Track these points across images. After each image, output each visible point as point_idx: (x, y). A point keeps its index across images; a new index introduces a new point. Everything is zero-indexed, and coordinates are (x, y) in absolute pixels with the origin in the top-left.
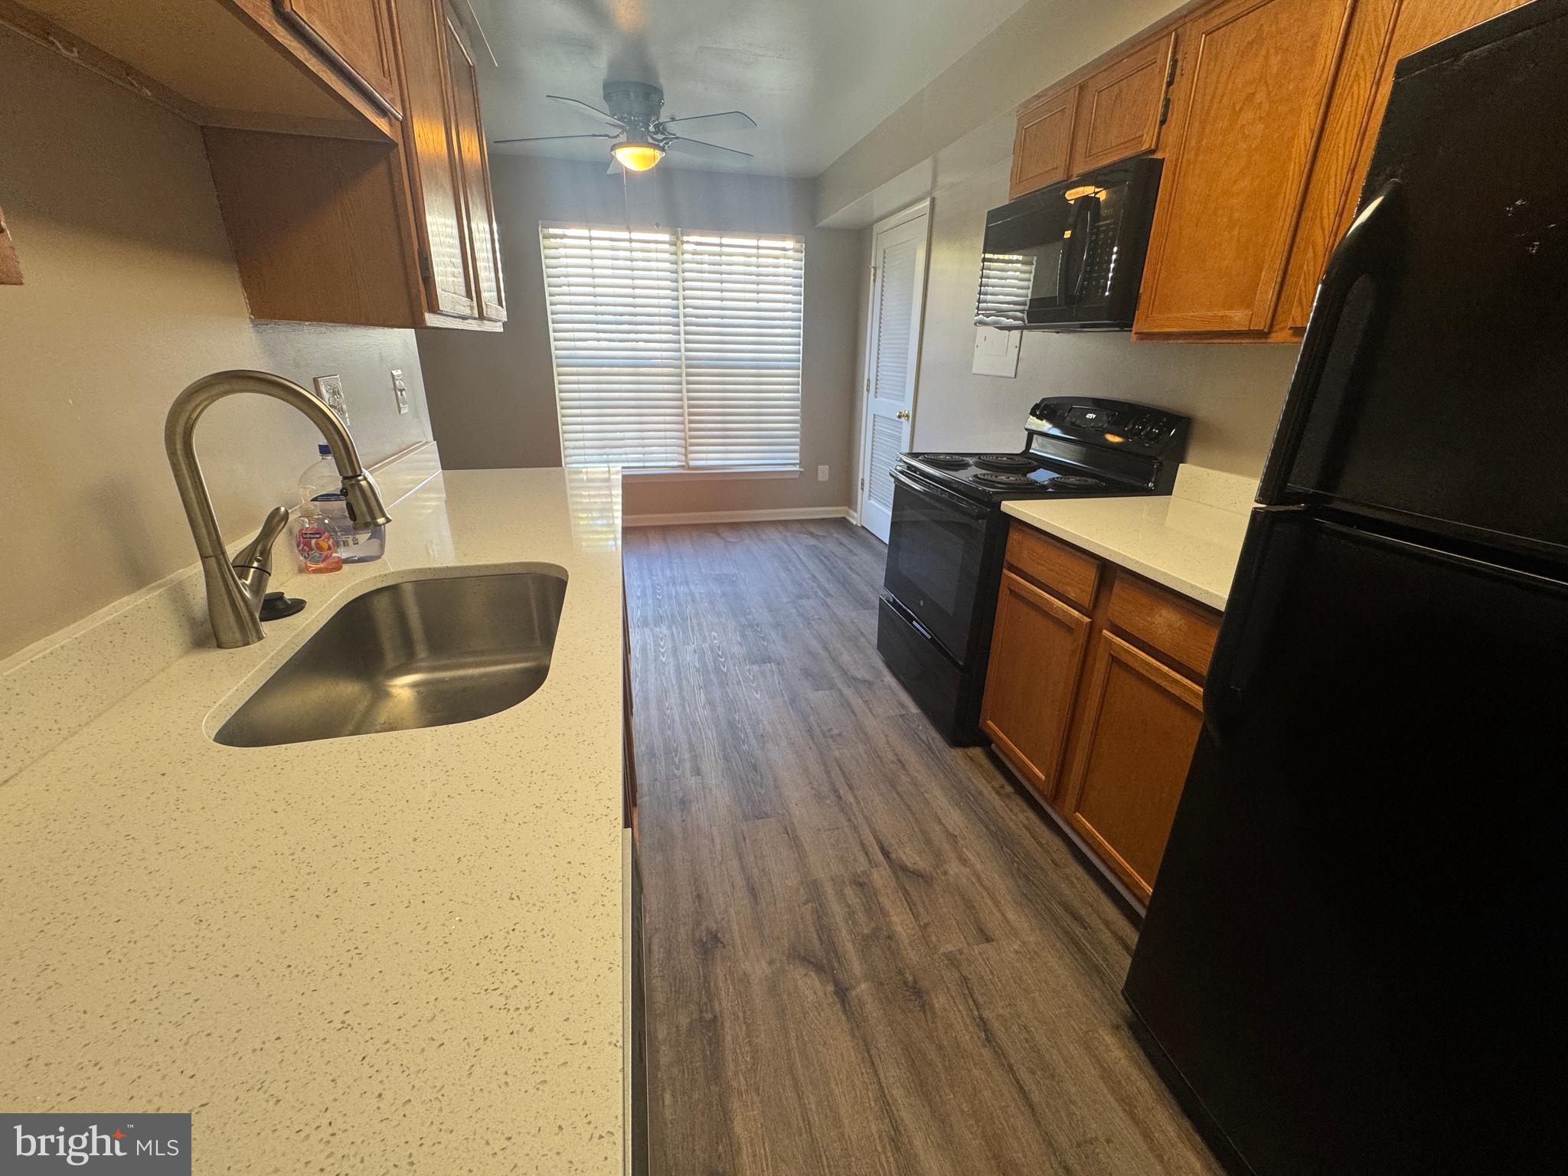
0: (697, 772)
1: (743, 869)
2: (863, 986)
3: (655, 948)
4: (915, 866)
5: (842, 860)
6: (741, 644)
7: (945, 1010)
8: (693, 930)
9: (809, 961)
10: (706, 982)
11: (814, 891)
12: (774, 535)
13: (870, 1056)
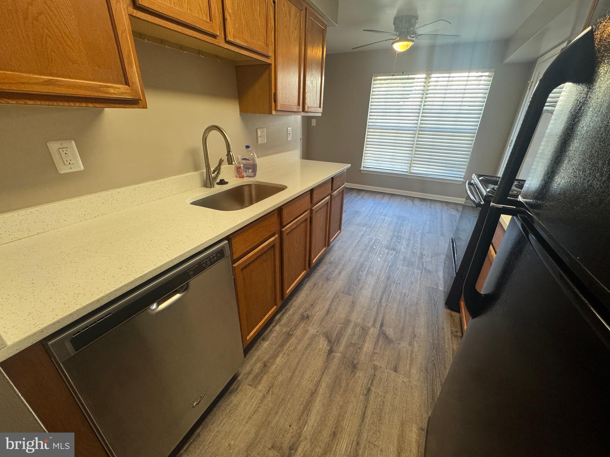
0: (340, 273)
1: (330, 305)
2: (338, 354)
3: (291, 310)
4: (389, 336)
5: (364, 319)
6: (388, 241)
7: (359, 377)
8: (304, 312)
9: (328, 338)
10: (296, 326)
11: (347, 322)
12: (438, 207)
13: (324, 371)
